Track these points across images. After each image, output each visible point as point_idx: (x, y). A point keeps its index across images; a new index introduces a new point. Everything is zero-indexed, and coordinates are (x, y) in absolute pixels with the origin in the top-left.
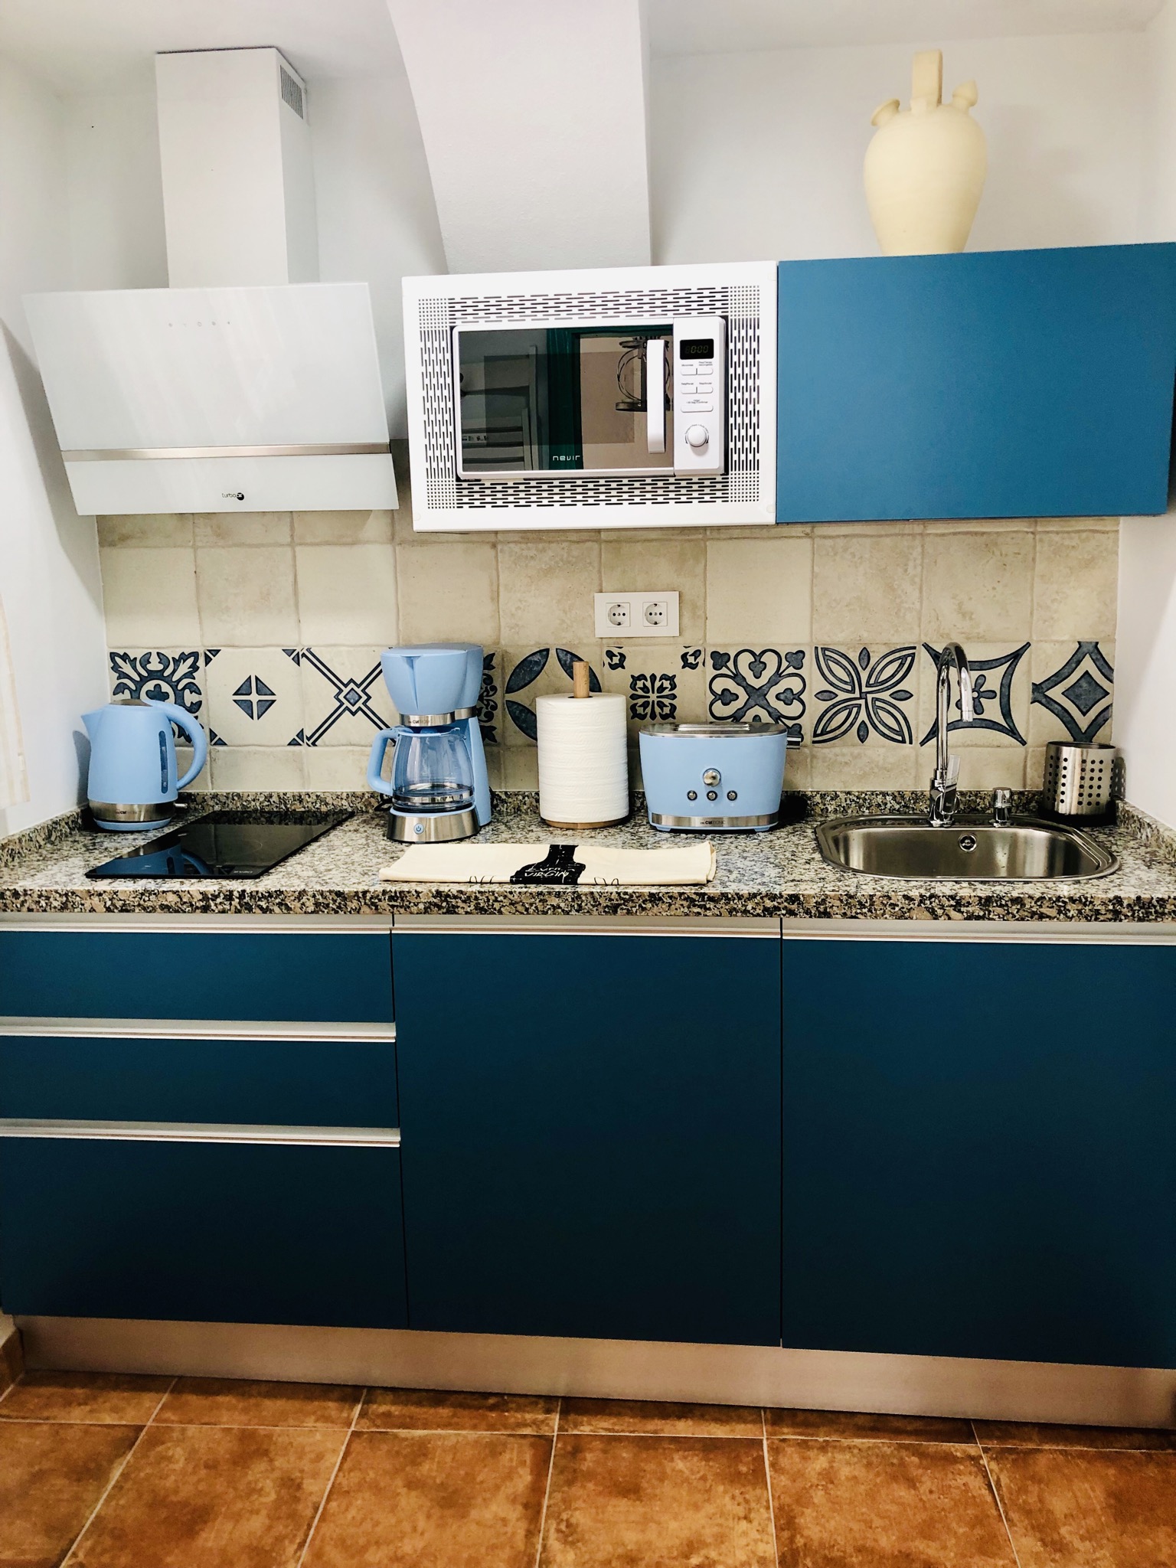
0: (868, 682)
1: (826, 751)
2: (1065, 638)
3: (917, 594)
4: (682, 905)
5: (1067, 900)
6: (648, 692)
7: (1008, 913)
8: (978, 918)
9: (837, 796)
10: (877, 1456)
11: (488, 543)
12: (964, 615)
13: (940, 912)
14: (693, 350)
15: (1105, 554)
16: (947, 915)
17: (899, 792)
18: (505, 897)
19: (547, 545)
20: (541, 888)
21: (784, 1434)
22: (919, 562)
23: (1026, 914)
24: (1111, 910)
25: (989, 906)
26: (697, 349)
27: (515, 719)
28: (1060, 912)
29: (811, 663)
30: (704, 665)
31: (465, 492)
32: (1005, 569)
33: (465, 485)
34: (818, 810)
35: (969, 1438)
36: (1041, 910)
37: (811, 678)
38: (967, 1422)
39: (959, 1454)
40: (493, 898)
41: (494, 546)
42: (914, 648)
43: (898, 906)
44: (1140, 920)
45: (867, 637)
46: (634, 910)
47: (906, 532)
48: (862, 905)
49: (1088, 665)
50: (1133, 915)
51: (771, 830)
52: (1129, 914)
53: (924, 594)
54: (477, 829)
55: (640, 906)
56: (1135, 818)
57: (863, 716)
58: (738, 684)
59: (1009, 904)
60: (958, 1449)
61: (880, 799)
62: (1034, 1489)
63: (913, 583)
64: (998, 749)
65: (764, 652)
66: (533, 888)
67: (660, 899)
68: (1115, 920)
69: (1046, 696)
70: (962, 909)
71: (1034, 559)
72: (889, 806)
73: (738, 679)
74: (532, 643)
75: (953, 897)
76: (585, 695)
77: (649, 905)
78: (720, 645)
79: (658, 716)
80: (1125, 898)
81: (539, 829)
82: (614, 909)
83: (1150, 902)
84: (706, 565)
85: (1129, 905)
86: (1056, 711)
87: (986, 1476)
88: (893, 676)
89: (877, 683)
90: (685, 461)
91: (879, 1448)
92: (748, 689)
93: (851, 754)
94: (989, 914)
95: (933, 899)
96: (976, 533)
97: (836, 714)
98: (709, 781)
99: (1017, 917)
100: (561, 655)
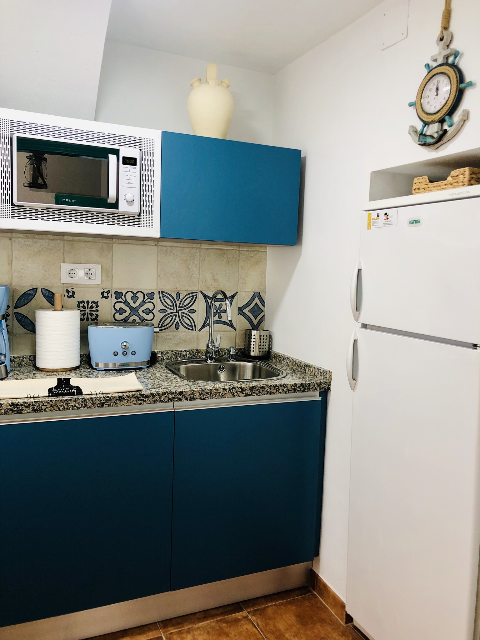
0: (179, 306)
1: (163, 334)
2: (249, 290)
3: (198, 271)
4: (133, 400)
5: (279, 386)
6: (85, 309)
7: (259, 393)
8: (249, 395)
9: (168, 353)
10: (210, 628)
11: (8, 237)
12: (215, 280)
13: (236, 394)
14: (128, 161)
15: (262, 260)
16: (238, 395)
17: (192, 350)
18: (48, 403)
19: (38, 240)
20: (66, 398)
21: (170, 631)
22: (199, 259)
23: (265, 392)
24: (293, 389)
25: (253, 390)
26: (130, 161)
27: (19, 321)
28: (277, 391)
29: (157, 297)
30: (111, 297)
31: (16, 211)
32: (229, 263)
33: (16, 208)
34: (160, 359)
35: (241, 610)
36: (271, 390)
37: (157, 304)
38: (238, 603)
39: (240, 617)
40: (42, 404)
41: (10, 239)
42: (197, 293)
43: (221, 393)
44: (303, 392)
45: (179, 287)
46: (111, 404)
47: (194, 246)
48: (207, 394)
49: (257, 300)
50: (300, 390)
51: (148, 367)
52: (299, 390)
53: (200, 271)
54: (7, 373)
55: (114, 402)
56: (281, 356)
57: (177, 320)
58: (126, 306)
59: (260, 389)
60: (239, 615)
61: (184, 353)
62: (271, 623)
63: (196, 267)
64: (227, 332)
65: (137, 292)
66: (61, 398)
67: (124, 398)
68: (294, 392)
69: (243, 312)
70: (244, 392)
71: (239, 261)
72: (188, 356)
73: (126, 303)
74: (29, 285)
75: (240, 388)
76: (60, 309)
77: (118, 402)
78: (119, 289)
79: (90, 319)
80: (298, 384)
81: (38, 373)
82: (102, 405)
83: (305, 385)
84: (113, 254)
85: (299, 386)
86: (246, 318)
87: (253, 623)
88: (189, 303)
89: (183, 306)
90: (123, 207)
91: (209, 624)
92: (131, 308)
93: (173, 335)
94: (253, 393)
95: (233, 389)
96: (219, 249)
97: (167, 318)
98: (123, 347)
99: (263, 394)
100: (43, 291)
